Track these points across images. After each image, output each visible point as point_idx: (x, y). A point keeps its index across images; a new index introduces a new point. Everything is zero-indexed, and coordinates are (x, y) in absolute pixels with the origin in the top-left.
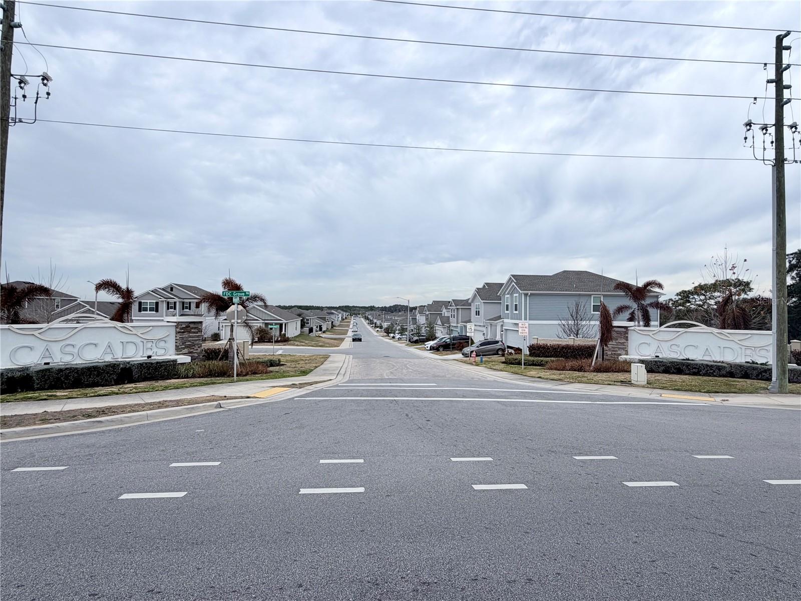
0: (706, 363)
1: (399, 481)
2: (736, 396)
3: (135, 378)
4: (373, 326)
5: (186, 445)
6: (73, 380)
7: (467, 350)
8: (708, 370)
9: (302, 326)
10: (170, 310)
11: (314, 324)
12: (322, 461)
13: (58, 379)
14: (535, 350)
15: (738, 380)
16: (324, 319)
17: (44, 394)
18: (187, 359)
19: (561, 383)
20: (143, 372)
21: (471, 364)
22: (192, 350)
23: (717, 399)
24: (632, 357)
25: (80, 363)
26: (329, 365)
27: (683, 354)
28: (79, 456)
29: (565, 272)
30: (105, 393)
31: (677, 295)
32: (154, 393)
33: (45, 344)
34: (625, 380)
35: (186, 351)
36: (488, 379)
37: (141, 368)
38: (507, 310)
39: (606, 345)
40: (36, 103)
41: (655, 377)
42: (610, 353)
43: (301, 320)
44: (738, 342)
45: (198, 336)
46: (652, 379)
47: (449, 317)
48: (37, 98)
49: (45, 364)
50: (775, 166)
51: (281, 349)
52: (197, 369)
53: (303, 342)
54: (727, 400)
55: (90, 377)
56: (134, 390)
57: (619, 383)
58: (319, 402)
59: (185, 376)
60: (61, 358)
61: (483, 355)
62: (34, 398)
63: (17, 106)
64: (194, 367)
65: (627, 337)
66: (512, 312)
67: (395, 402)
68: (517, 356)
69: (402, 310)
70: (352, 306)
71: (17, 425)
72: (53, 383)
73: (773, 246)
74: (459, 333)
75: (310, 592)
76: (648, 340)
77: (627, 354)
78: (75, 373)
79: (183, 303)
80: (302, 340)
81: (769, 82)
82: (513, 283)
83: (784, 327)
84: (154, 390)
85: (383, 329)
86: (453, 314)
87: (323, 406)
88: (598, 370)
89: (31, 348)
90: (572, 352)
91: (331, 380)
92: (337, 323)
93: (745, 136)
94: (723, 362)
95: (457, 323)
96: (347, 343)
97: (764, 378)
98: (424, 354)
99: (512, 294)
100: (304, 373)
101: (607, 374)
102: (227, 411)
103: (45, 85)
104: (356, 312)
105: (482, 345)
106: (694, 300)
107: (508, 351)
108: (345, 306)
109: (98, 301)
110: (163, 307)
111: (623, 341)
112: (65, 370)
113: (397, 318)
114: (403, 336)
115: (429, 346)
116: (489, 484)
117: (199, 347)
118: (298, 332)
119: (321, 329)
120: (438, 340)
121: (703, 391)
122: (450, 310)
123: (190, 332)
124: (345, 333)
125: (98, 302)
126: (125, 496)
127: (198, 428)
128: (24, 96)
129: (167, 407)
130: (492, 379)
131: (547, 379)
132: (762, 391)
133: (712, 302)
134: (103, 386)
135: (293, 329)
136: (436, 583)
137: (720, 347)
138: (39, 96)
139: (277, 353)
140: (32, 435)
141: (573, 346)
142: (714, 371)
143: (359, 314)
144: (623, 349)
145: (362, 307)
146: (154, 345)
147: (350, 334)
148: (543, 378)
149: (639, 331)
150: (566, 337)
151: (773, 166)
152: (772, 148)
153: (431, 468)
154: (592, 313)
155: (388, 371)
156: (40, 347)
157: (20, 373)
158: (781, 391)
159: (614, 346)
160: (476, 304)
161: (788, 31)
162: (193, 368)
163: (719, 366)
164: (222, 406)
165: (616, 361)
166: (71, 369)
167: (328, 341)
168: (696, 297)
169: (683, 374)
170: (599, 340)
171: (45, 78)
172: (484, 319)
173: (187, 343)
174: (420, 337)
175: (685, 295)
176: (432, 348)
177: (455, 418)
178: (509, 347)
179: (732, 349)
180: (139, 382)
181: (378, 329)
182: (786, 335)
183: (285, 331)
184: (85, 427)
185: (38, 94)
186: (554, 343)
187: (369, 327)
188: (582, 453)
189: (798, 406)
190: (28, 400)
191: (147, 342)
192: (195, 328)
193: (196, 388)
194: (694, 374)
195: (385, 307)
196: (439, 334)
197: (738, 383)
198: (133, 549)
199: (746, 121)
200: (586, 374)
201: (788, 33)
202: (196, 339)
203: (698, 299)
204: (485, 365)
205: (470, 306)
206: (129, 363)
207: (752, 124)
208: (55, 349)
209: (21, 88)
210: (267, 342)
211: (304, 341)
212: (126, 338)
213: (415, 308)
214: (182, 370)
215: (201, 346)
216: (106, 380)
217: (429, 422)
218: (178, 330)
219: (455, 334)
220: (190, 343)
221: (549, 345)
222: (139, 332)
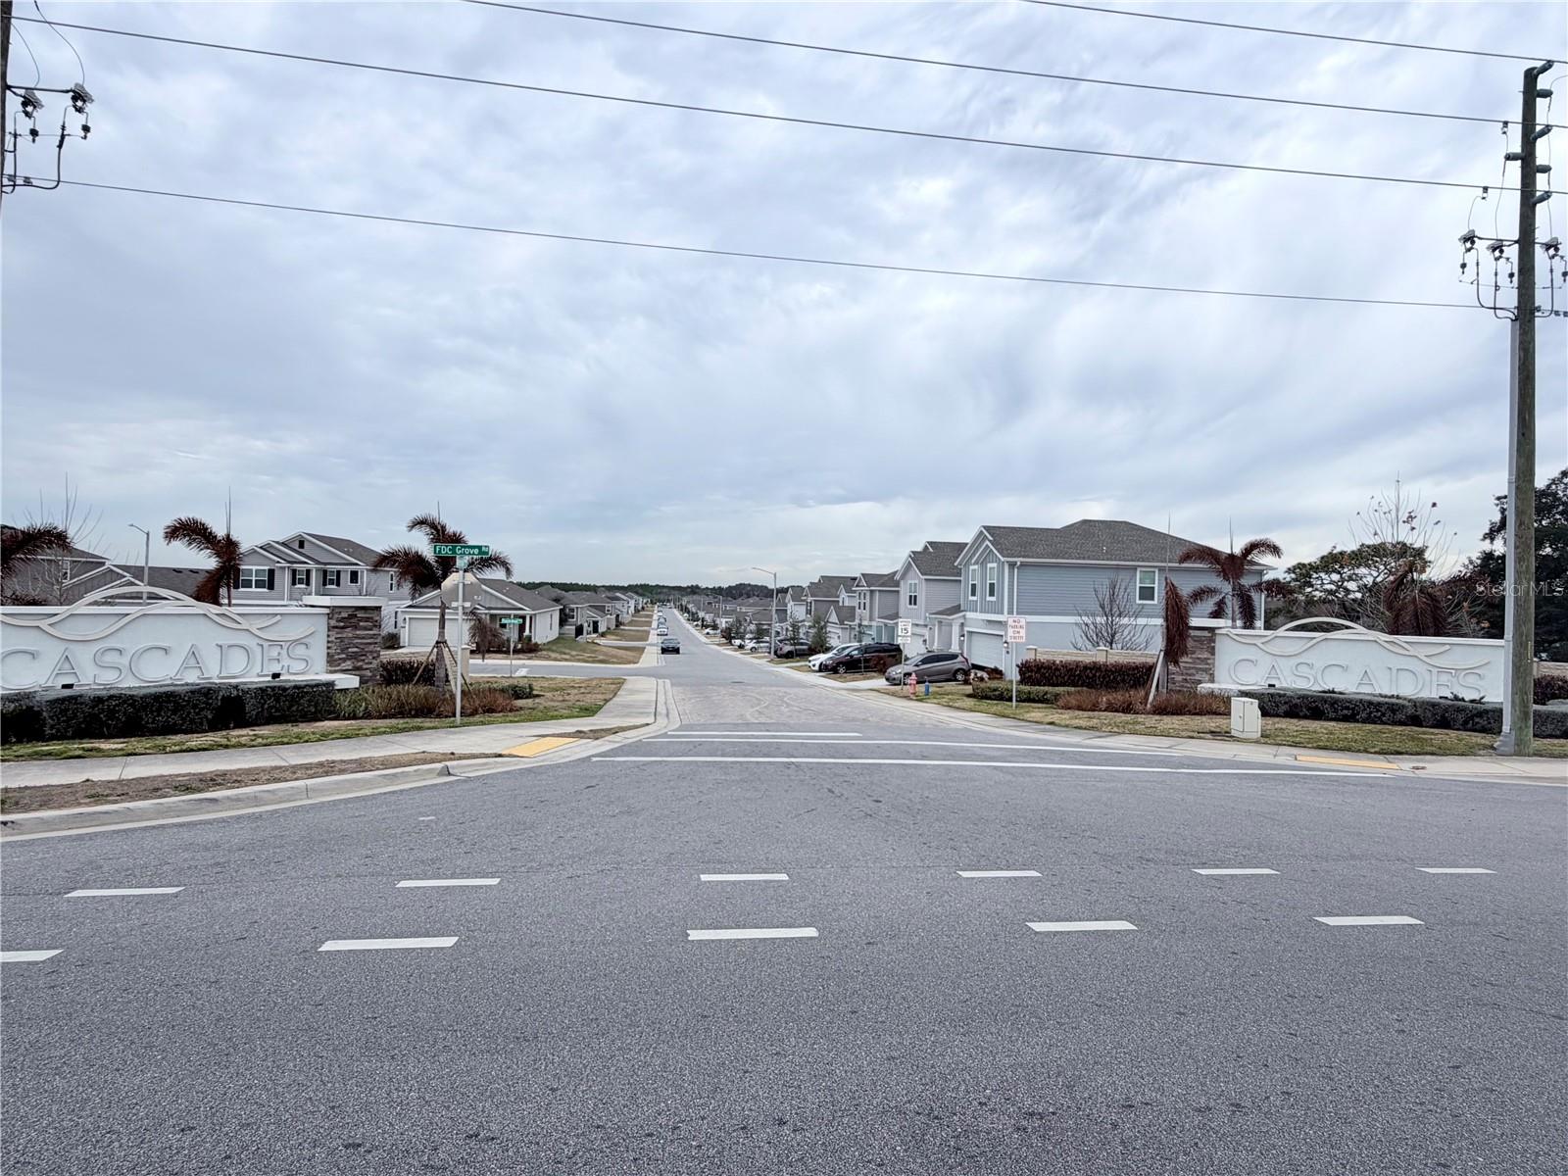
0: (1368, 698)
1: (877, 915)
2: (1440, 761)
3: (250, 717)
4: (697, 625)
5: (412, 846)
6: (123, 719)
7: (896, 671)
8: (1371, 712)
9: (563, 622)
10: (298, 586)
11: (585, 618)
12: (704, 877)
13: (94, 717)
14: (1032, 671)
15: (1432, 730)
16: (601, 609)
17: (75, 746)
18: (349, 681)
19: (1098, 734)
20: (266, 706)
21: (906, 697)
22: (360, 664)
23: (1403, 766)
24: (1223, 686)
25: (137, 685)
26: (630, 698)
27: (1321, 682)
28: (196, 867)
29: (1085, 522)
30: (204, 746)
31: (1289, 571)
32: (303, 747)
33: (62, 646)
34: (1218, 730)
35: (348, 665)
36: (952, 725)
37: (262, 697)
38: (973, 594)
39: (1176, 663)
40: (60, 146)
41: (1274, 724)
42: (1180, 678)
43: (560, 610)
44: (1425, 659)
45: (372, 637)
46: (1269, 727)
47: (854, 607)
48: (63, 137)
49: (65, 687)
50: (1516, 320)
51: (524, 666)
52: (376, 703)
53: (565, 654)
54: (1423, 768)
55: (158, 716)
56: (260, 740)
57: (1209, 736)
58: (643, 765)
59: (349, 714)
60: (95, 676)
61: (930, 682)
62: (56, 755)
63: (17, 152)
64: (369, 698)
65: (1213, 648)
66: (983, 598)
67: (793, 766)
68: (994, 684)
69: (754, 595)
70: (654, 584)
71: (41, 806)
72: (83, 726)
73: (1510, 474)
74: (873, 639)
75: (808, 1134)
76: (1251, 653)
77: (1213, 681)
78: (129, 705)
79: (325, 572)
80: (564, 650)
81: (1509, 157)
82: (987, 542)
83: (1528, 630)
84: (300, 739)
85: (719, 631)
86: (863, 601)
87: (656, 773)
88: (1161, 710)
89: (33, 655)
90: (1104, 677)
91: (648, 724)
92: (626, 618)
93: (1462, 262)
94: (1398, 697)
95: (871, 619)
96: (651, 657)
97: (1478, 727)
98: (806, 679)
99: (983, 563)
100: (590, 711)
101: (1180, 717)
102: (465, 781)
103: (79, 110)
104: (662, 597)
105: (925, 661)
106: (1319, 582)
107: (976, 674)
108: (641, 585)
109: (150, 565)
110: (283, 580)
111: (1206, 655)
112: (107, 700)
113: (747, 608)
114: (762, 645)
115: (818, 663)
116: (1056, 921)
117: (374, 658)
118: (554, 634)
119: (595, 630)
120: (835, 651)
121: (1373, 750)
122: (857, 595)
123: (356, 627)
124: (644, 636)
125: (150, 568)
126: (329, 946)
127: (421, 814)
128: (34, 133)
129: (342, 772)
130: (960, 727)
131: (1067, 726)
132: (1481, 752)
133: (1352, 585)
134: (186, 732)
135: (545, 629)
136: (1053, 1113)
137: (1390, 669)
138: (65, 133)
139: (517, 674)
140: (75, 825)
141: (1105, 665)
142: (1384, 715)
143: (669, 601)
144: (1205, 671)
145: (674, 588)
146: (284, 652)
147: (653, 638)
148: (1059, 725)
149: (1235, 637)
150: (1090, 646)
151: (1512, 320)
152: (1512, 285)
153: (929, 890)
154: (1138, 602)
155: (752, 710)
156: (52, 652)
157: (13, 706)
158: (1520, 751)
159: (1188, 665)
160: (910, 582)
161: (1549, 61)
162: (366, 700)
163: (1393, 705)
164: (451, 771)
165: (1194, 695)
166: (120, 697)
167: (613, 653)
168: (1322, 575)
169: (1325, 720)
170: (1162, 653)
171: (79, 97)
172: (926, 611)
173: (350, 650)
174: (797, 647)
175: (1304, 571)
176: (823, 668)
177: (927, 797)
178: (976, 667)
179: (1414, 673)
180: (258, 725)
181: (708, 630)
182: (1531, 644)
183: (530, 631)
184: (184, 810)
185: (63, 128)
186: (1069, 658)
187: (689, 626)
188: (1205, 863)
189: (1563, 779)
190: (44, 757)
191: (270, 645)
192: (367, 619)
193: (385, 737)
194: (1345, 719)
195: (720, 587)
196: (833, 642)
197: (1433, 737)
198: (396, 1052)
199: (1464, 232)
200: (1141, 718)
201: (1549, 65)
202: (369, 641)
203: (1327, 581)
204: (935, 701)
205: (898, 586)
206: (236, 687)
207: (1475, 239)
208: (84, 657)
209: (27, 114)
210: (494, 652)
211: (567, 651)
212: (227, 638)
213: (784, 591)
214: (344, 702)
215: (379, 656)
216: (192, 721)
217: (880, 804)
218: (333, 623)
219: (866, 641)
220: (355, 650)
221: (1058, 662)
222: (254, 625)
